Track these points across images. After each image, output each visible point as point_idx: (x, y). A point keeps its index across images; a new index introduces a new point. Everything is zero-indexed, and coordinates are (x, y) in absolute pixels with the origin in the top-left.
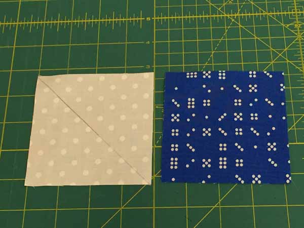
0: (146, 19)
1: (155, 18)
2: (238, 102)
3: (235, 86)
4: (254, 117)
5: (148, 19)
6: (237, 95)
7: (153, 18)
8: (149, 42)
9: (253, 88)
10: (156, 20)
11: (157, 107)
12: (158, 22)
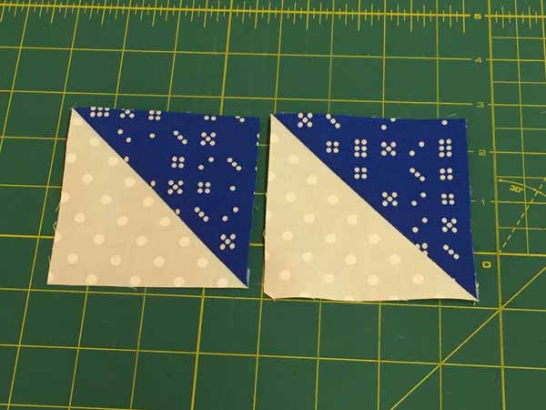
0: (472, 16)
1: (489, 16)
2: (178, 162)
3: (176, 133)
4: (204, 188)
5: (478, 16)
6: (179, 150)
7: (486, 16)
8: (479, 60)
9: (208, 139)
10: (493, 19)
11: (501, 180)
12: (496, 24)
